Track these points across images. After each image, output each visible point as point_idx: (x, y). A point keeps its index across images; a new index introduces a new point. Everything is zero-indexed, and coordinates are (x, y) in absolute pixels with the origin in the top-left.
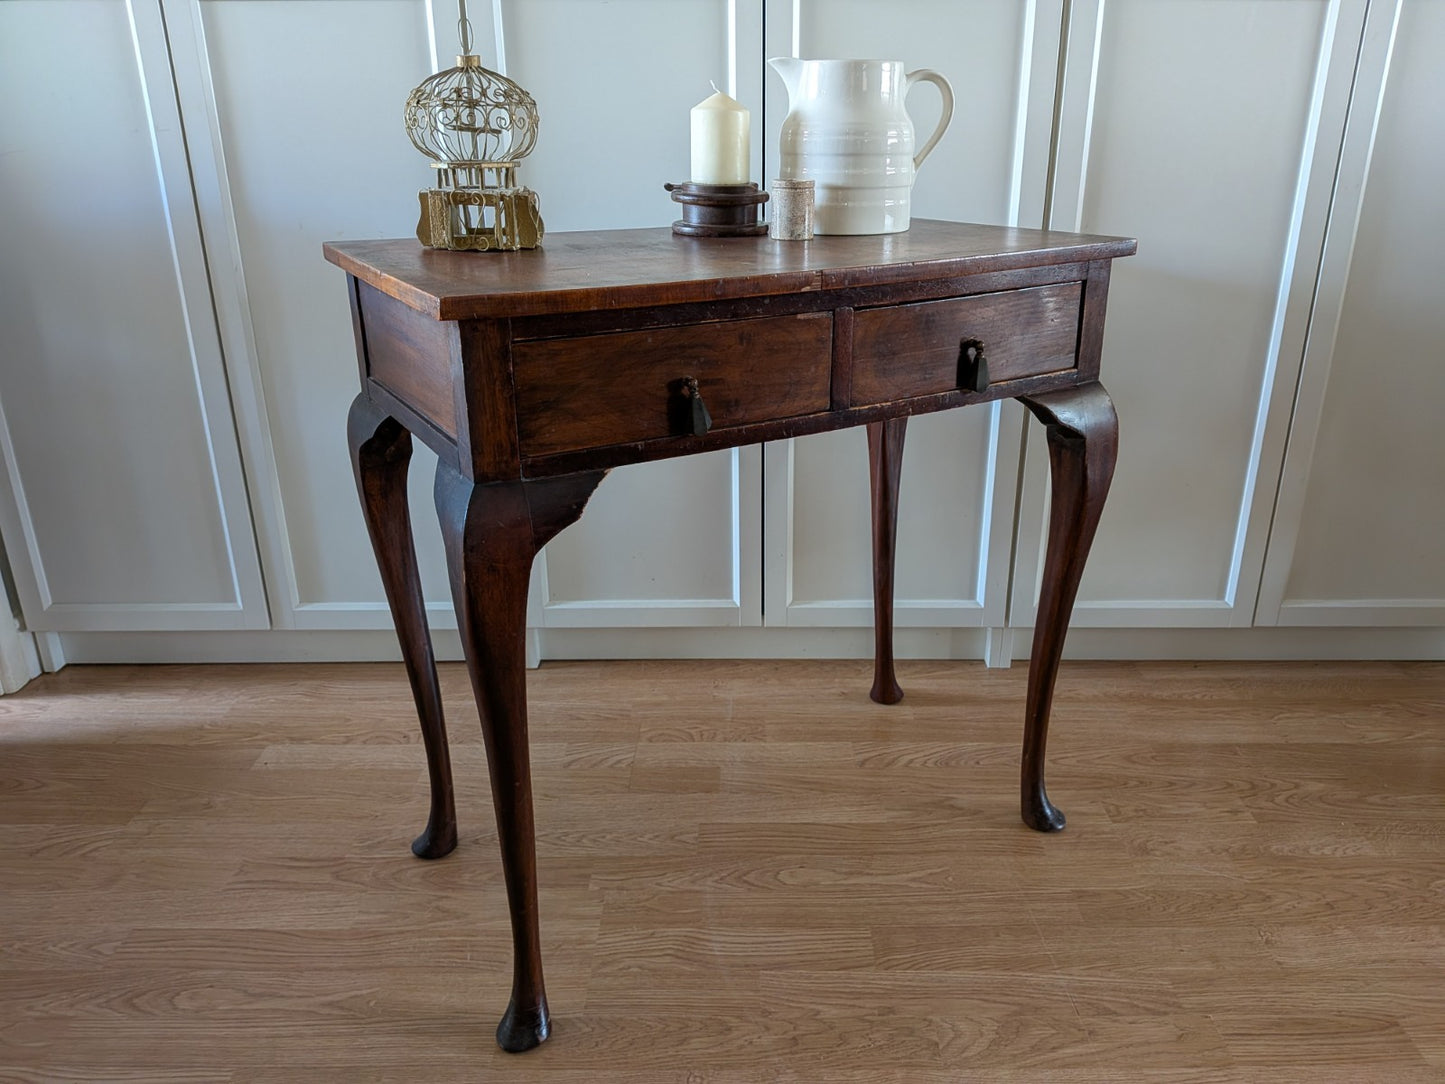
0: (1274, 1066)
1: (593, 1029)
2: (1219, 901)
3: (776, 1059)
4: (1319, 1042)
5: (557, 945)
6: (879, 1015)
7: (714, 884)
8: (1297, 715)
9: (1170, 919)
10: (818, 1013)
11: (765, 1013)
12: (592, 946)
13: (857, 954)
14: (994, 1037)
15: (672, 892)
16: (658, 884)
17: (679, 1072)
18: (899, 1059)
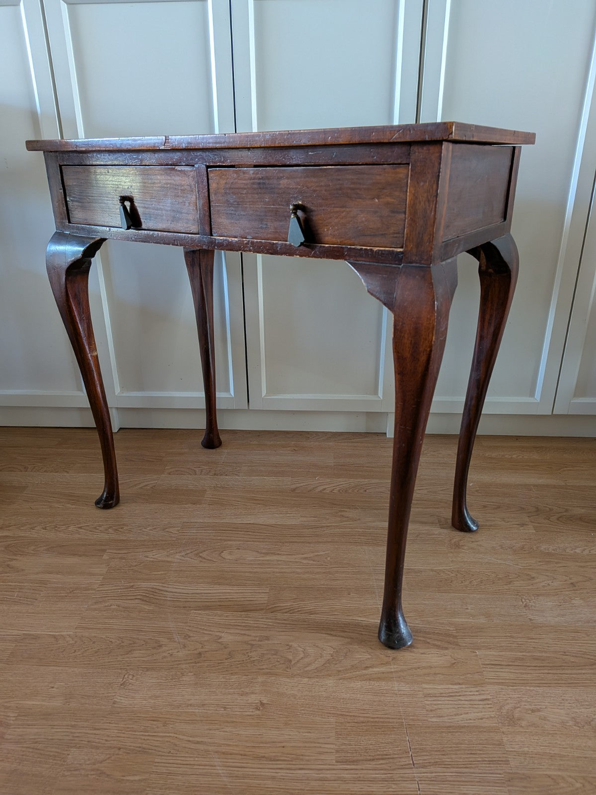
0: (512, 686)
1: (76, 642)
2: (499, 579)
3: (184, 666)
4: (546, 671)
5: (71, 590)
6: (259, 641)
7: (180, 558)
8: (575, 468)
9: (464, 588)
10: (220, 638)
11: (187, 637)
12: (94, 591)
13: (257, 602)
14: (328, 658)
15: (153, 561)
16: (145, 557)
17: (120, 671)
18: (263, 669)
